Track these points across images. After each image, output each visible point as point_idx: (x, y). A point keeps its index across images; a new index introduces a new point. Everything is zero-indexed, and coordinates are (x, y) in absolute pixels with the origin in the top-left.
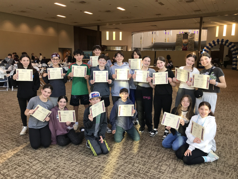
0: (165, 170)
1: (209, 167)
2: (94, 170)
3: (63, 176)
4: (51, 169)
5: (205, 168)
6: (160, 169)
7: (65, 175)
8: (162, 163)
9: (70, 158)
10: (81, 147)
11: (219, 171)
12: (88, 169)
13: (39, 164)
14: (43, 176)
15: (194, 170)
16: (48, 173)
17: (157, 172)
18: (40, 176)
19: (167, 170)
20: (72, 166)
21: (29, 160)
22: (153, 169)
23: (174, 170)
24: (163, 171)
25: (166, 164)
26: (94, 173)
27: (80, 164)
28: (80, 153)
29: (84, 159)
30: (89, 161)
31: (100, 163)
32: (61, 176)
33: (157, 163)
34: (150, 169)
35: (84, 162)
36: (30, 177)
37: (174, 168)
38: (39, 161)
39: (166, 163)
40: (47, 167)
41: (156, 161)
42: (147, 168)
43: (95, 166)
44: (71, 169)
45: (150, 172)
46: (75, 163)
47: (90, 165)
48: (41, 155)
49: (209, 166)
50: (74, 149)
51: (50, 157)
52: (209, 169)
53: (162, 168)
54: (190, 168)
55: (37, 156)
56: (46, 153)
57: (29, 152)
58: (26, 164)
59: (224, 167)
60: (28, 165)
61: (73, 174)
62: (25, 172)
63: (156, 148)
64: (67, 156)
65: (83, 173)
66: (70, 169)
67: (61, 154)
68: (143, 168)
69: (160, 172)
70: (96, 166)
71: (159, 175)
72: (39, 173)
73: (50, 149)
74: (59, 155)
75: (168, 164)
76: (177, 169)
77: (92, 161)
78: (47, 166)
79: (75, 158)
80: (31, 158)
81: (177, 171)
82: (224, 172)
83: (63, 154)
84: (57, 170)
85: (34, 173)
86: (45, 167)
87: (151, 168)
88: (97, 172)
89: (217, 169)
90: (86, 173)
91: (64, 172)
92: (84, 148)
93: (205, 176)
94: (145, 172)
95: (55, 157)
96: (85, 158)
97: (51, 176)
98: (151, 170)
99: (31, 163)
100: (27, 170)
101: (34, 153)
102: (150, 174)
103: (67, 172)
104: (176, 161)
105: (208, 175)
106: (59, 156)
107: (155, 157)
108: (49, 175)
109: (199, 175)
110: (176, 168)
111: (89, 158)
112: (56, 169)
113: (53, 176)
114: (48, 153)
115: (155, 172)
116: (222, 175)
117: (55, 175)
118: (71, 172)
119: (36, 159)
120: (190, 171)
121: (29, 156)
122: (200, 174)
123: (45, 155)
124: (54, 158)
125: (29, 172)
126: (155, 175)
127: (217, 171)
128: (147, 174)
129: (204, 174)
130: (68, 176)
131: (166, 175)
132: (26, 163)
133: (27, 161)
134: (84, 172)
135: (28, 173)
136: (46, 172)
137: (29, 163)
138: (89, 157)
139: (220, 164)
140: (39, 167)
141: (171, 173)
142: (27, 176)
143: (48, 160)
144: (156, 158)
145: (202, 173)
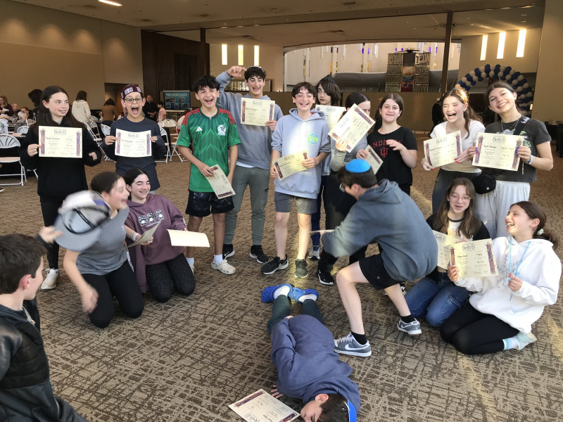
0: (415, 370)
1: (516, 359)
2: (239, 375)
3: (162, 393)
4: (128, 376)
5: (507, 361)
6: (403, 368)
7: (168, 391)
8: (404, 352)
9: (172, 348)
10: (197, 319)
11: (542, 367)
12: (223, 373)
13: (96, 364)
14: (109, 394)
15: (482, 366)
16: (123, 388)
17: (397, 376)
18: (102, 395)
19: (420, 369)
20: (182, 367)
21: (69, 357)
22: (385, 368)
23: (437, 369)
24: (411, 373)
25: (412, 355)
26: (240, 384)
27: (201, 360)
28: (195, 333)
29: (211, 349)
30: (222, 354)
31: (250, 358)
32: (158, 393)
33: (392, 353)
34: (379, 368)
35: (210, 357)
36: (77, 398)
37: (434, 363)
38: (93, 356)
39: (413, 352)
40: (116, 372)
41: (388, 348)
42: (369, 365)
43: (240, 366)
44: (181, 376)
45: (380, 376)
46: (188, 359)
47: (226, 364)
48: (98, 342)
49: (517, 355)
50: (179, 325)
51: (122, 347)
52: (518, 364)
53: (405, 364)
54: (473, 363)
55: (88, 345)
56: (109, 336)
57: (63, 336)
58: (60, 366)
59: (553, 359)
60: (66, 367)
61: (188, 387)
62: (63, 387)
63: (382, 319)
64: (164, 342)
65: (212, 384)
66: (177, 374)
67: (148, 339)
68: (360, 367)
69: (403, 374)
70: (243, 365)
71: (402, 383)
72: (98, 387)
73: (118, 326)
74: (143, 340)
75: (418, 354)
76: (442, 367)
77: (231, 353)
78: (116, 370)
79: (186, 347)
80: (72, 351)
81: (444, 371)
82: (554, 371)
83: (153, 338)
84: (144, 379)
85: (86, 387)
86: (113, 371)
87: (378, 365)
88: (246, 380)
89: (536, 364)
90: (220, 383)
91: (164, 383)
92: (205, 322)
93: (514, 381)
94: (368, 376)
95: (132, 345)
96: (211, 347)
97: (132, 394)
98: (382, 372)
99: (74, 362)
100: (65, 381)
101: (78, 336)
102: (382, 379)
103: (172, 383)
104: (436, 347)
105: (518, 377)
106: (143, 342)
107: (384, 339)
108: (127, 392)
109: (498, 379)
110: (441, 364)
111: (221, 346)
112: (142, 375)
113: (137, 394)
114: (113, 336)
115: (390, 374)
116: (552, 377)
117: (141, 391)
118: (182, 382)
119: (85, 354)
120: (475, 370)
121: (66, 345)
122: (500, 375)
123: (107, 341)
124: (131, 349)
125: (72, 386)
126: (392, 382)
127: (538, 368)
128: (374, 381)
129: (509, 376)
130: (176, 392)
131: (419, 382)
132: (61, 364)
133: (64, 358)
134: (215, 380)
135: (71, 388)
136: (118, 385)
137: (69, 363)
138: (220, 344)
139: (541, 351)
140: (96, 371)
141: (431, 377)
142: (68, 396)
143: (116, 354)
144: (385, 341)
145: (503, 374)
